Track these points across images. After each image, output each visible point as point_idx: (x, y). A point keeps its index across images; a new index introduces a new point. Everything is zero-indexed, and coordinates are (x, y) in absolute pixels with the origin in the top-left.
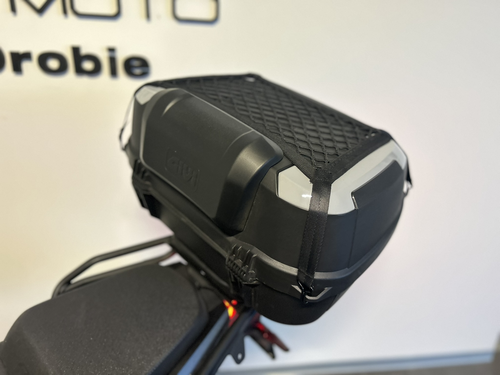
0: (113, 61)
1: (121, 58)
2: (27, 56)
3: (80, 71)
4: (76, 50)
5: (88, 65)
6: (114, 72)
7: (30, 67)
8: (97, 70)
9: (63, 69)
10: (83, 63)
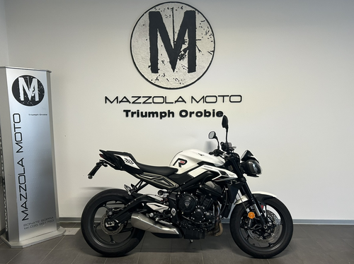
0: (214, 112)
1: (216, 111)
2: (193, 113)
3: (205, 116)
4: (205, 110)
6: (214, 116)
7: (194, 115)
8: (209, 116)
9: (201, 116)
10: (207, 114)
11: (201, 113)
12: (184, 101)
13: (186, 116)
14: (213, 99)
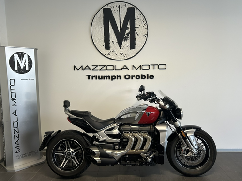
0: (148, 76)
1: (149, 75)
2: (134, 76)
3: (142, 78)
4: (142, 75)
5: (143, 77)
6: (148, 78)
7: (134, 78)
8: (145, 78)
13: (129, 78)
14: (147, 67)
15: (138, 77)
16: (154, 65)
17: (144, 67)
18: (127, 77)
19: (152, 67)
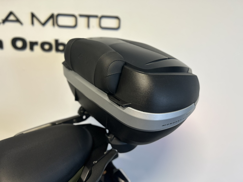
2: (36, 43)
4: (57, 41)
5: (61, 48)
7: (37, 48)
9: (50, 49)
11: (50, 44)
12: (18, 21)
13: (24, 47)
14: (70, 21)
15: (46, 47)
16: (88, 17)
17: (62, 21)
18: (19, 44)
19: (82, 21)
